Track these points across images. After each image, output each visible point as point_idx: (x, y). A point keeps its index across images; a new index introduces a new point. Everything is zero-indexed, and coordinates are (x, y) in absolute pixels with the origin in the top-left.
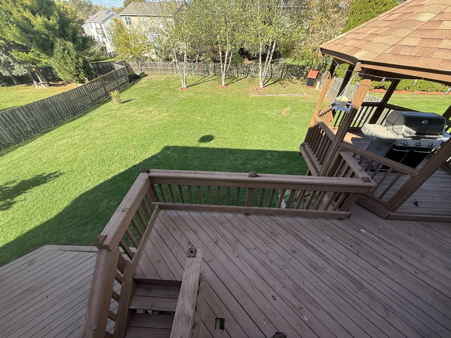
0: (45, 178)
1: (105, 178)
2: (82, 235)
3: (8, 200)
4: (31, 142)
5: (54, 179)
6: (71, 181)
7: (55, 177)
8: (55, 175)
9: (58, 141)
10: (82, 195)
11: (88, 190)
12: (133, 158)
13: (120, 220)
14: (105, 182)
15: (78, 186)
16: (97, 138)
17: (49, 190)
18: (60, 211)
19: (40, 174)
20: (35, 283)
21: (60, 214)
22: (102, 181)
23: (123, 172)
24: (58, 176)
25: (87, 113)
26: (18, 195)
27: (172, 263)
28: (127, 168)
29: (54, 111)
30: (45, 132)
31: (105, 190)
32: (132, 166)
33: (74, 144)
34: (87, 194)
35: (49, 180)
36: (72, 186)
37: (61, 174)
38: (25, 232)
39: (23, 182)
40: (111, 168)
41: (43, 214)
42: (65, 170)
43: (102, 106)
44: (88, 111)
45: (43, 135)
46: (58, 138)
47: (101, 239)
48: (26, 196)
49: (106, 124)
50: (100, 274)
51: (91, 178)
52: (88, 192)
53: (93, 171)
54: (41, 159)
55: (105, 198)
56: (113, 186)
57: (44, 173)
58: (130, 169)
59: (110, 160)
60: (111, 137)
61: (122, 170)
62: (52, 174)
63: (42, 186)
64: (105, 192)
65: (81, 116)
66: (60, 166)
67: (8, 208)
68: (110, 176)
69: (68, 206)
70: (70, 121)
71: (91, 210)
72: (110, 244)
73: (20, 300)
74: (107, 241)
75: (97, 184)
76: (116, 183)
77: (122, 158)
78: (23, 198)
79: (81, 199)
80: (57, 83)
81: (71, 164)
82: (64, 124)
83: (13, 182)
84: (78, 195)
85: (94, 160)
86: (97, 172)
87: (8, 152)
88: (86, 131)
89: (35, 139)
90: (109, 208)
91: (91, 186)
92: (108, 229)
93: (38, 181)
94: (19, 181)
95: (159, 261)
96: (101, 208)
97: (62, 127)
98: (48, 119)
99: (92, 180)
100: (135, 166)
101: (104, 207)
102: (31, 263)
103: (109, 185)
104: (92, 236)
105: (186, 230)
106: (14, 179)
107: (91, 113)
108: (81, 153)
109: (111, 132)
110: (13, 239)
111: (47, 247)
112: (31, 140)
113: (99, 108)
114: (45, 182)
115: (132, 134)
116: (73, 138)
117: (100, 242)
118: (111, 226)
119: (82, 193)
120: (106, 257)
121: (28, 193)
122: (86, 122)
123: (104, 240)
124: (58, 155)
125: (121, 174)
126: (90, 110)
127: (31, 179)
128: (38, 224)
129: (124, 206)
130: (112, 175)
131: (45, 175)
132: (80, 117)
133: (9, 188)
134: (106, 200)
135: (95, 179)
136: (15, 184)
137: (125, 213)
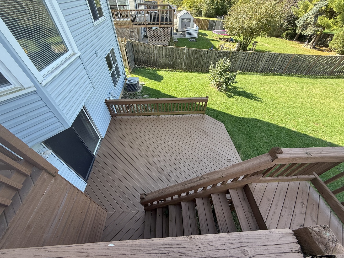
0: (253, 97)
1: (279, 123)
2: (236, 136)
3: (233, 94)
4: (266, 75)
5: (255, 101)
6: (261, 109)
7: (257, 100)
8: (257, 99)
9: (278, 84)
10: (257, 119)
11: (263, 120)
12: (311, 130)
13: (299, 155)
14: (275, 125)
15: (260, 114)
16: (303, 98)
17: (248, 104)
18: (242, 117)
19: (253, 93)
20: (208, 132)
21: (240, 118)
22: (275, 123)
23: (292, 131)
24: (258, 101)
25: (315, 78)
26: (237, 95)
27: (274, 213)
28: (298, 131)
29: (298, 65)
30: (277, 75)
31: (270, 129)
32: (304, 133)
33: (285, 91)
34: (260, 121)
35: (253, 99)
36: (259, 111)
37: (261, 101)
38: (224, 111)
39: (244, 92)
40: (289, 121)
41: (235, 111)
42: (264, 101)
43: (336, 79)
44: (319, 77)
45: (275, 76)
46: (280, 82)
47: (280, 151)
48: (239, 98)
49: (321, 93)
50: (253, 163)
51: (271, 116)
52: (261, 120)
53: (276, 114)
54: (261, 87)
55: (265, 132)
56: (277, 132)
57: (255, 95)
58: (300, 133)
59: (294, 117)
60: (314, 103)
61: (294, 129)
62: (257, 98)
63: (248, 99)
64: (269, 130)
65: (309, 77)
66: (265, 97)
67: (229, 97)
68: (282, 125)
69: (246, 118)
70: (298, 77)
71: (252, 130)
72: (279, 158)
73: (201, 131)
74: (280, 155)
75: (271, 122)
76: (281, 132)
77: (304, 123)
78: (237, 98)
79: (255, 121)
80: (320, 47)
81: (271, 100)
82: (292, 76)
83: (241, 89)
84: (255, 118)
85: (285, 109)
86: (277, 116)
87: (252, 74)
88: (301, 89)
89: (269, 75)
90: (260, 139)
91: (266, 120)
92: (287, 151)
93: (249, 96)
94: (243, 90)
95: (269, 199)
96: (257, 135)
97: (290, 77)
98: (288, 68)
99: (270, 117)
100: (306, 135)
101: (259, 136)
102: (214, 124)
103: (276, 129)
104: (239, 141)
105: (311, 217)
106: (243, 88)
107: (320, 79)
108: (282, 99)
109: (318, 101)
110: (219, 110)
111: (223, 125)
112: (267, 75)
113: (331, 79)
114: (251, 99)
115: (334, 114)
116: (288, 88)
117: (277, 152)
118: (290, 151)
119: (258, 118)
120: (267, 161)
121: (240, 98)
122: (307, 83)
123: (280, 153)
124: (270, 91)
125: (290, 130)
126: (321, 77)
127: (248, 93)
128: (230, 113)
129: (310, 152)
130: (284, 126)
131: (254, 96)
132: (307, 77)
133: (238, 90)
134: (264, 134)
135: (272, 118)
136: (241, 90)
137: (306, 155)
